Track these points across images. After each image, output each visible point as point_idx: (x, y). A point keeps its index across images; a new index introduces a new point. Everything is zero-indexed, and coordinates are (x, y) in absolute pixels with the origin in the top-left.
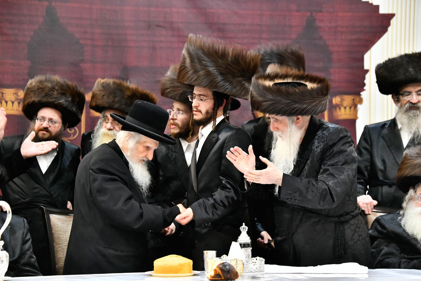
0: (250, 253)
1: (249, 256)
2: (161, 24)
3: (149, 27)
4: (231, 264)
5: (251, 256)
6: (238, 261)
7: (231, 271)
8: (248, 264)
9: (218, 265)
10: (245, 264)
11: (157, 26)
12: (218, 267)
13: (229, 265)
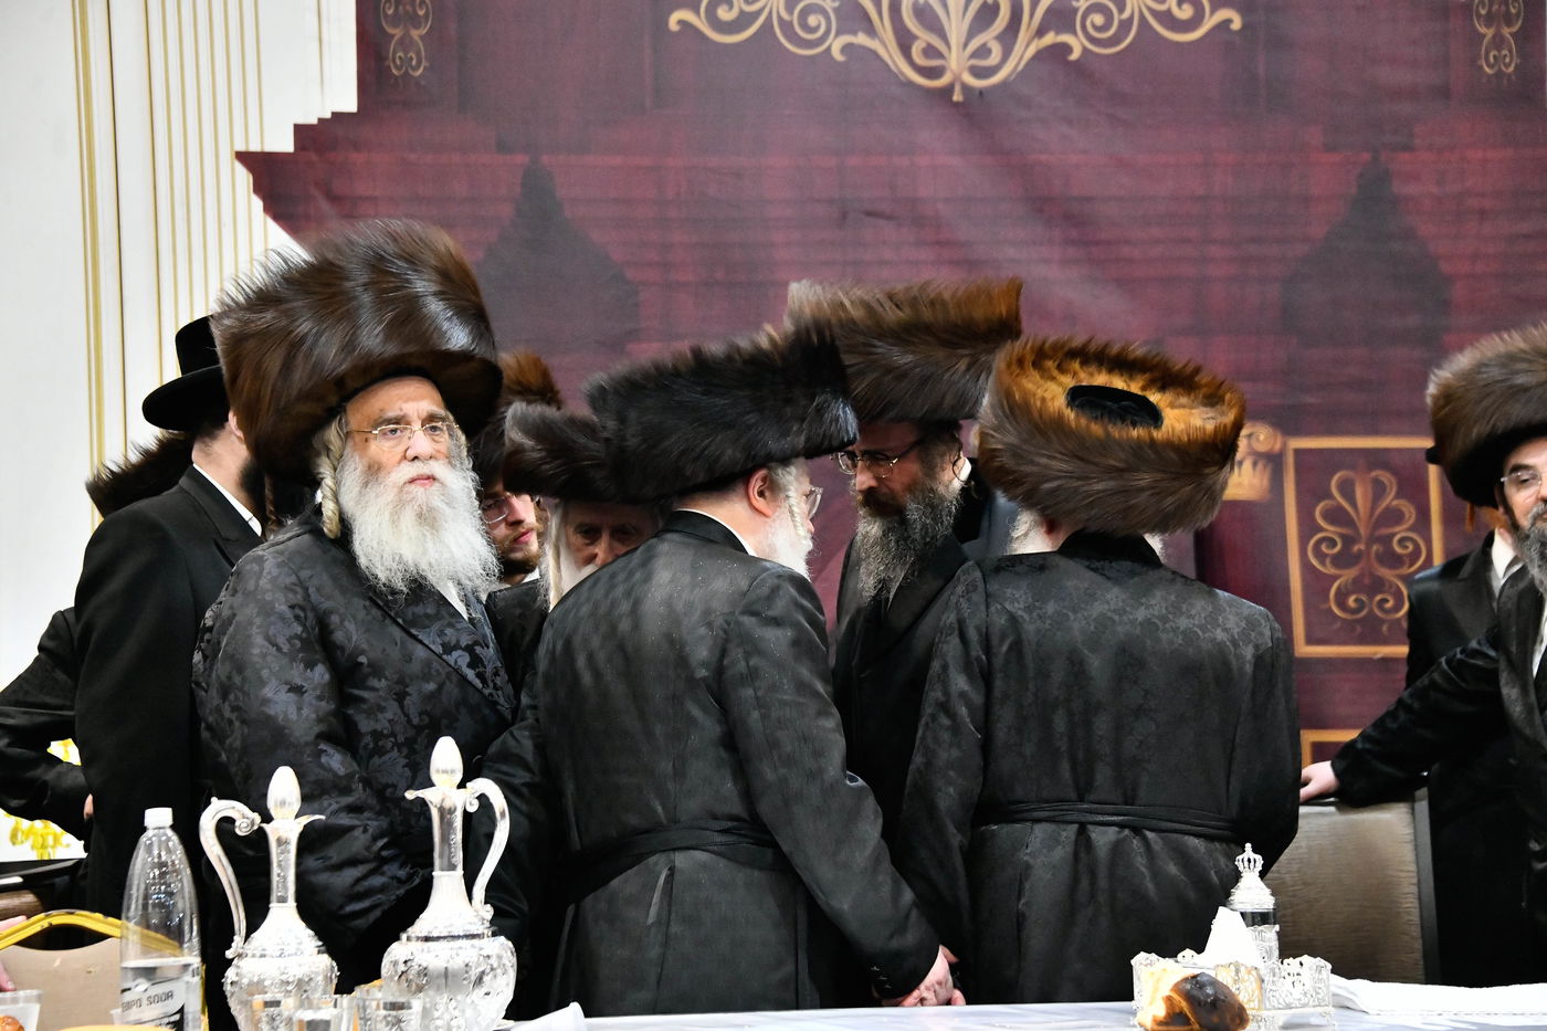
0: (1275, 944)
1: (1269, 952)
2: (884, 207)
3: (844, 215)
4: (1220, 979)
5: (1276, 953)
6: (1242, 969)
7: (1224, 1001)
8: (1275, 979)
9: (1176, 985)
10: (1266, 979)
11: (869, 214)
12: (1177, 988)
13: (1214, 983)
